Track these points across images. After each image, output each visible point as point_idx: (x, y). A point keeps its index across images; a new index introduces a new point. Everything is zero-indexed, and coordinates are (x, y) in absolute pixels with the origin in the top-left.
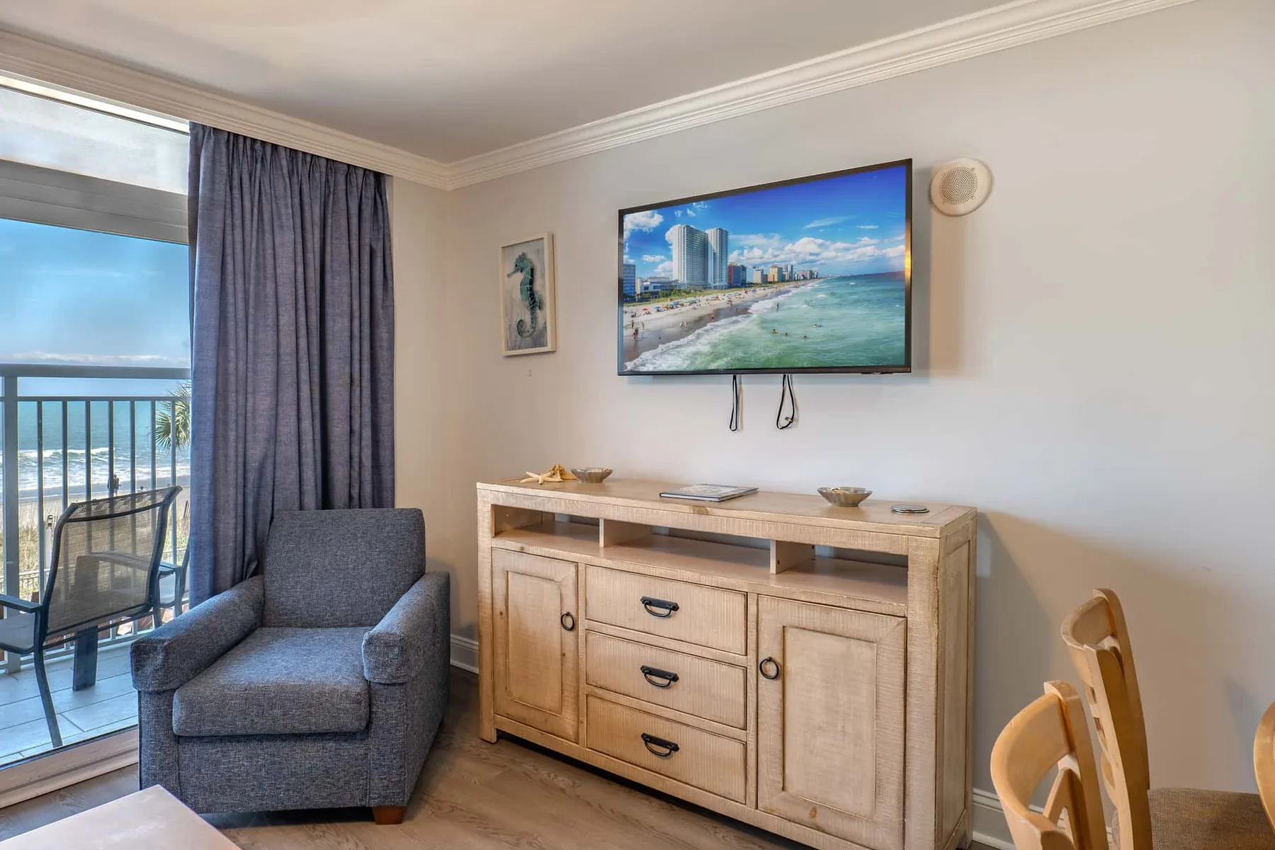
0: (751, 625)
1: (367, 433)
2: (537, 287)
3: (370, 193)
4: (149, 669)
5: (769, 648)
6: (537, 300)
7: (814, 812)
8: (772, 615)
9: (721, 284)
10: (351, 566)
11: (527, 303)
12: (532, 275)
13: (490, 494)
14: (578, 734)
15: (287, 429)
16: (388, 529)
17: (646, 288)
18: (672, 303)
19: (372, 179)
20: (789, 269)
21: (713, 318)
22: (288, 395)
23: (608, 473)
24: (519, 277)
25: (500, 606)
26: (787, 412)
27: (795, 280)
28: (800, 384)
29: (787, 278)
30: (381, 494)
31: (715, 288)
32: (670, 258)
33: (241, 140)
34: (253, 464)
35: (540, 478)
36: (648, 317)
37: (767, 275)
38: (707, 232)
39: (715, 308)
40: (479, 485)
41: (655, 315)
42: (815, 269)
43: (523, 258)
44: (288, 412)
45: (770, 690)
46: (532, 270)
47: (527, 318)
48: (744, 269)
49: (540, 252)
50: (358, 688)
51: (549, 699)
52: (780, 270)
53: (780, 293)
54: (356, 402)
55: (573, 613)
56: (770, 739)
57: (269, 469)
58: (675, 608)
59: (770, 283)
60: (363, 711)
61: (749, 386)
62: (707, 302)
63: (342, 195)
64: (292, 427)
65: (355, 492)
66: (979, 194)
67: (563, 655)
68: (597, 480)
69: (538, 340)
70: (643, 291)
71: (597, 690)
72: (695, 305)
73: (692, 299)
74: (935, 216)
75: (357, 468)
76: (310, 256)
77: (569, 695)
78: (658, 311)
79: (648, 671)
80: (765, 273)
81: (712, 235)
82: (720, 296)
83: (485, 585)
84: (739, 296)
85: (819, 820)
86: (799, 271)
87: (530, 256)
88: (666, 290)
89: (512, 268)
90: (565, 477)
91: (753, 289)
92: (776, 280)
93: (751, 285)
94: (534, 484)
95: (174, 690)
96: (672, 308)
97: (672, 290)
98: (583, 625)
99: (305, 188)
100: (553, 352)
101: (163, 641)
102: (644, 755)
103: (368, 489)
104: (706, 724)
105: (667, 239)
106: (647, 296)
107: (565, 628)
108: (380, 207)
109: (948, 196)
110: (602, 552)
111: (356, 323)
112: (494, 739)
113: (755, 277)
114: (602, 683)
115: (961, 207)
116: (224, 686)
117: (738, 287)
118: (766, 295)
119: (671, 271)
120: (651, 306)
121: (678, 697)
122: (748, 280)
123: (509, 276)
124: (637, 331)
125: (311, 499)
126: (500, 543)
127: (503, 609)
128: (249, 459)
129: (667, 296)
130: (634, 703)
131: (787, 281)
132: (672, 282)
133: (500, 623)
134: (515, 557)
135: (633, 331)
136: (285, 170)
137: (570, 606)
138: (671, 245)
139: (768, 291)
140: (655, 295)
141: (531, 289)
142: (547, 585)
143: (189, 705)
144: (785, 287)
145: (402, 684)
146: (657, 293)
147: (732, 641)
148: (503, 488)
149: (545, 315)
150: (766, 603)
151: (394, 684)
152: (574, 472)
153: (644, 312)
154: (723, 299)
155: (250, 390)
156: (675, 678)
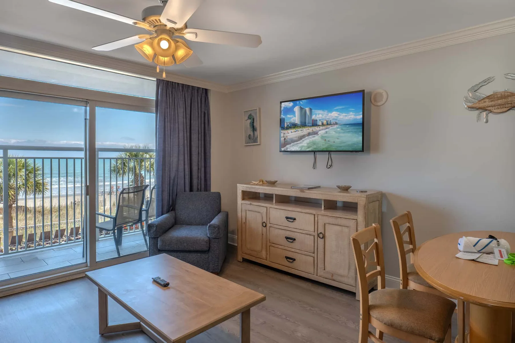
0: (316, 223)
1: (203, 169)
2: (255, 124)
3: (204, 95)
4: (152, 232)
5: (321, 230)
6: (255, 128)
7: (332, 276)
8: (322, 220)
9: (310, 125)
10: (200, 208)
11: (252, 129)
12: (253, 120)
13: (241, 188)
14: (266, 258)
15: (181, 167)
16: (211, 198)
17: (288, 125)
18: (295, 130)
19: (204, 91)
20: (330, 121)
21: (307, 135)
22: (181, 158)
23: (276, 181)
24: (249, 121)
25: (244, 220)
26: (330, 163)
27: (331, 125)
28: (333, 155)
29: (329, 124)
30: (207, 187)
31: (308, 126)
32: (295, 116)
33: (169, 82)
34: (172, 178)
35: (256, 183)
36: (288, 134)
37: (323, 123)
38: (306, 109)
39: (309, 132)
40: (238, 185)
41: (290, 134)
42: (337, 122)
43: (250, 115)
44: (182, 162)
45: (321, 241)
46: (253, 119)
47: (252, 134)
48: (317, 120)
49: (256, 113)
50: (207, 239)
51: (258, 248)
52: (327, 121)
53: (327, 128)
54: (200, 160)
55: (266, 222)
56: (321, 256)
57: (176, 180)
58: (295, 219)
59: (324, 125)
60: (208, 245)
61: (319, 156)
62: (305, 131)
63: (196, 97)
64: (183, 167)
65: (199, 187)
66: (384, 100)
67: (263, 234)
68: (273, 183)
69: (255, 141)
70: (287, 126)
71: (273, 245)
72: (302, 131)
73: (301, 129)
74: (372, 106)
75: (200, 180)
76: (187, 116)
77: (264, 246)
78: (291, 132)
79: (287, 238)
80: (323, 122)
81: (307, 109)
82: (310, 128)
83: (239, 214)
84: (315, 129)
85: (334, 278)
86: (333, 122)
87: (252, 115)
88: (294, 126)
89: (247, 118)
90: (263, 183)
91: (319, 127)
92: (326, 124)
93: (319, 125)
94: (254, 184)
95: (158, 238)
96: (296, 132)
97: (296, 126)
98: (268, 225)
99: (186, 95)
100: (260, 145)
101: (156, 224)
102: (286, 262)
103: (203, 186)
104: (304, 253)
105: (294, 110)
106: (288, 128)
107: (263, 226)
108: (206, 99)
109: (375, 101)
110: (274, 204)
111: (200, 135)
112: (242, 261)
113: (320, 123)
114: (274, 243)
115: (379, 104)
116: (171, 237)
117: (315, 126)
118: (323, 129)
119: (295, 120)
120: (289, 131)
121: (295, 245)
122: (318, 124)
123: (246, 120)
124: (285, 138)
125: (187, 189)
126: (244, 202)
127: (245, 222)
128: (171, 176)
129: (294, 128)
130: (283, 247)
131: (329, 125)
132: (295, 124)
133: (244, 226)
134: (249, 206)
135: (284, 139)
136: (181, 91)
137: (265, 220)
138: (295, 112)
139: (324, 127)
140: (290, 128)
141: (253, 125)
142: (259, 214)
143: (163, 241)
144: (329, 126)
145: (218, 238)
146: (291, 127)
147: (310, 228)
148: (245, 186)
149: (257, 133)
150: (320, 217)
151: (216, 238)
152: (266, 181)
154: (311, 130)
155: (171, 156)
156: (295, 240)
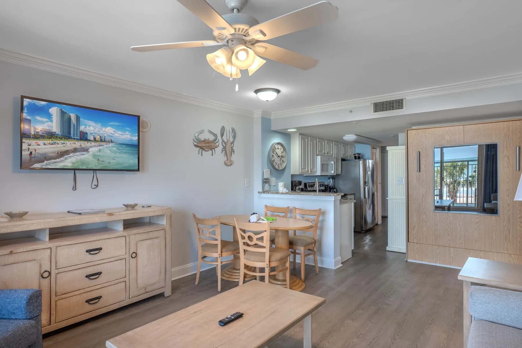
9: (77, 138)
17: (38, 133)
18: (52, 142)
20: (104, 137)
21: (73, 152)
27: (106, 142)
29: (103, 140)
31: (74, 139)
32: (52, 121)
37: (96, 138)
38: (71, 114)
41: (42, 146)
42: (112, 139)
48: (87, 134)
52: (101, 137)
53: (101, 146)
59: (97, 141)
61: (81, 175)
62: (70, 144)
70: (36, 134)
72: (64, 145)
73: (63, 142)
78: (44, 144)
80: (95, 137)
81: (73, 116)
82: (76, 143)
84: (84, 144)
86: (107, 138)
88: (49, 135)
91: (90, 142)
92: (99, 140)
93: (90, 140)
96: (52, 144)
97: (53, 136)
109: (142, 127)
113: (91, 138)
115: (145, 130)
117: (84, 140)
118: (96, 146)
119: (53, 127)
120: (40, 142)
122: (88, 138)
124: (31, 152)
129: (51, 138)
131: (103, 142)
135: (29, 153)
138: (52, 115)
139: (96, 144)
140: (43, 137)
144: (103, 143)
146: (45, 136)
154: (78, 144)
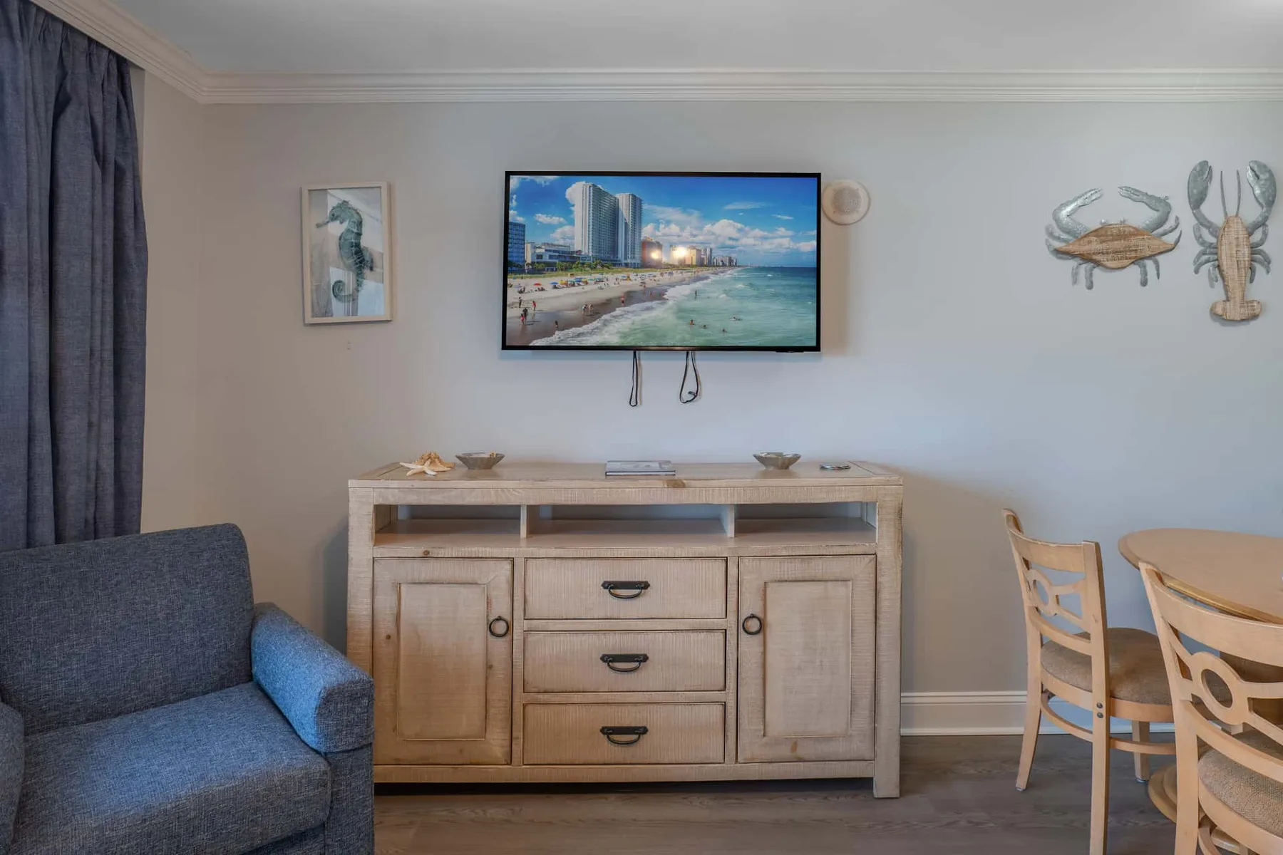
0: (732, 588)
5: (750, 605)
6: (367, 258)
7: (794, 747)
8: (753, 574)
12: (359, 228)
14: (511, 754)
17: (540, 257)
20: (708, 252)
21: (623, 302)
25: (385, 626)
27: (714, 266)
29: (705, 262)
31: (625, 265)
36: (540, 294)
38: (617, 196)
39: (628, 289)
41: (551, 292)
42: (733, 256)
43: (344, 207)
45: (750, 646)
46: (360, 223)
51: (465, 721)
53: (699, 279)
55: (507, 616)
56: (750, 692)
58: (645, 585)
62: (617, 282)
67: (489, 667)
68: (485, 467)
70: (537, 261)
71: (540, 696)
72: (601, 284)
73: (599, 276)
77: (498, 711)
78: (555, 287)
79: (609, 659)
81: (623, 200)
82: (631, 275)
83: (360, 607)
84: (650, 278)
85: (801, 752)
86: (719, 256)
87: (354, 206)
90: (448, 466)
96: (573, 285)
97: (573, 263)
98: (520, 626)
102: (604, 749)
104: (681, 697)
107: (493, 633)
114: (548, 687)
115: (850, 218)
118: (685, 280)
120: (545, 280)
121: (647, 677)
124: (525, 311)
127: (392, 632)
130: (590, 697)
131: (706, 266)
132: (572, 252)
133: (384, 650)
134: (417, 564)
135: (520, 311)
137: (501, 608)
139: (686, 275)
141: (357, 245)
142: (464, 591)
144: (704, 272)
147: (711, 607)
150: (746, 563)
153: (536, 288)
154: (634, 280)
156: (644, 658)
